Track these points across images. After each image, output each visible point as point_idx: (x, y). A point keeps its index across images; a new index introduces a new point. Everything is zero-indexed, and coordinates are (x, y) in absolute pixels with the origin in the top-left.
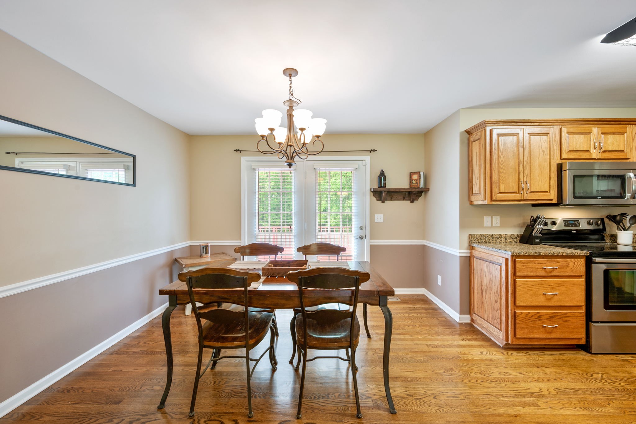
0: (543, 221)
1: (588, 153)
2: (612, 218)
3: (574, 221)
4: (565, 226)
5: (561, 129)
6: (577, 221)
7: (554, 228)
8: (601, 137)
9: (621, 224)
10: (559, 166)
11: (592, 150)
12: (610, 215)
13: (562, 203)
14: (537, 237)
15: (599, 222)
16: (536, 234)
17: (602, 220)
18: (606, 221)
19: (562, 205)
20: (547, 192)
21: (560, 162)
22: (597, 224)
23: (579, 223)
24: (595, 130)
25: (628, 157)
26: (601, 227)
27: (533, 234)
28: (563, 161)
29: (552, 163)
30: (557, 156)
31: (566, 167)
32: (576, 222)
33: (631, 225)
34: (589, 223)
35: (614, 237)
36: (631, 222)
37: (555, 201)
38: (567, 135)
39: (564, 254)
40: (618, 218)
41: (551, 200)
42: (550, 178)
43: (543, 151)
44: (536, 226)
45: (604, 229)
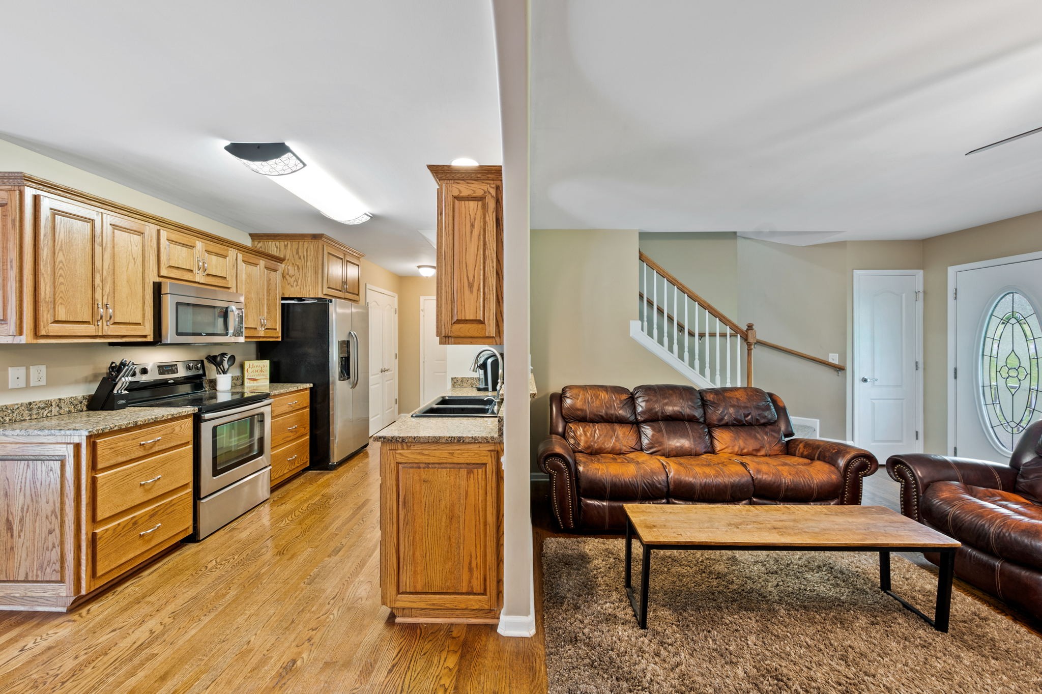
0: (132, 369)
1: (190, 274)
2: (212, 359)
3: (171, 366)
4: (160, 374)
5: (159, 231)
6: (174, 365)
7: (144, 378)
8: (204, 255)
9: (221, 366)
10: (156, 287)
11: (196, 271)
12: (209, 356)
13: (161, 342)
14: (122, 397)
15: (199, 365)
16: (119, 392)
17: (202, 362)
18: (206, 362)
19: (160, 345)
20: (139, 324)
21: (157, 280)
22: (197, 369)
23: (177, 369)
24: (199, 245)
25: (229, 286)
26: (201, 372)
27: (115, 392)
28: (161, 280)
29: (147, 280)
30: (153, 271)
31: (166, 289)
32: (174, 368)
33: (230, 366)
34: (188, 368)
35: (213, 383)
36: (229, 363)
37: (150, 339)
38: (167, 242)
39: (169, 417)
40: (219, 359)
41: (145, 336)
42: (144, 303)
43: (134, 259)
44: (121, 378)
45: (204, 374)
